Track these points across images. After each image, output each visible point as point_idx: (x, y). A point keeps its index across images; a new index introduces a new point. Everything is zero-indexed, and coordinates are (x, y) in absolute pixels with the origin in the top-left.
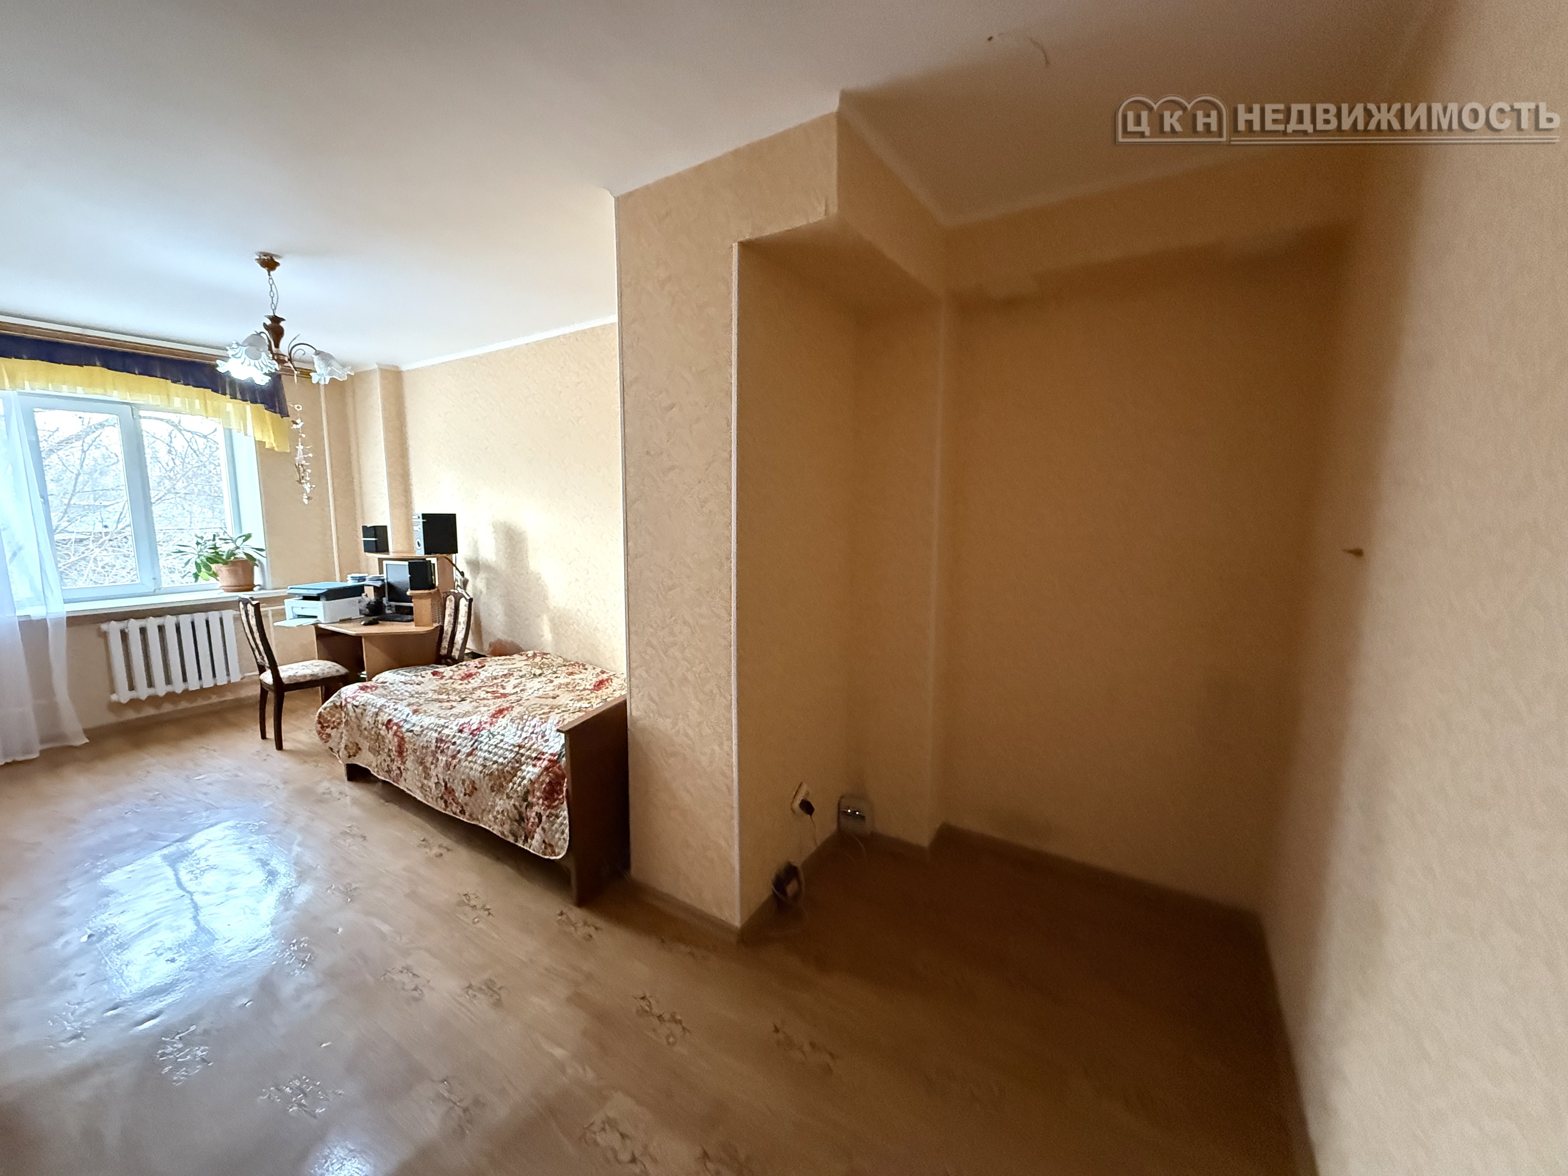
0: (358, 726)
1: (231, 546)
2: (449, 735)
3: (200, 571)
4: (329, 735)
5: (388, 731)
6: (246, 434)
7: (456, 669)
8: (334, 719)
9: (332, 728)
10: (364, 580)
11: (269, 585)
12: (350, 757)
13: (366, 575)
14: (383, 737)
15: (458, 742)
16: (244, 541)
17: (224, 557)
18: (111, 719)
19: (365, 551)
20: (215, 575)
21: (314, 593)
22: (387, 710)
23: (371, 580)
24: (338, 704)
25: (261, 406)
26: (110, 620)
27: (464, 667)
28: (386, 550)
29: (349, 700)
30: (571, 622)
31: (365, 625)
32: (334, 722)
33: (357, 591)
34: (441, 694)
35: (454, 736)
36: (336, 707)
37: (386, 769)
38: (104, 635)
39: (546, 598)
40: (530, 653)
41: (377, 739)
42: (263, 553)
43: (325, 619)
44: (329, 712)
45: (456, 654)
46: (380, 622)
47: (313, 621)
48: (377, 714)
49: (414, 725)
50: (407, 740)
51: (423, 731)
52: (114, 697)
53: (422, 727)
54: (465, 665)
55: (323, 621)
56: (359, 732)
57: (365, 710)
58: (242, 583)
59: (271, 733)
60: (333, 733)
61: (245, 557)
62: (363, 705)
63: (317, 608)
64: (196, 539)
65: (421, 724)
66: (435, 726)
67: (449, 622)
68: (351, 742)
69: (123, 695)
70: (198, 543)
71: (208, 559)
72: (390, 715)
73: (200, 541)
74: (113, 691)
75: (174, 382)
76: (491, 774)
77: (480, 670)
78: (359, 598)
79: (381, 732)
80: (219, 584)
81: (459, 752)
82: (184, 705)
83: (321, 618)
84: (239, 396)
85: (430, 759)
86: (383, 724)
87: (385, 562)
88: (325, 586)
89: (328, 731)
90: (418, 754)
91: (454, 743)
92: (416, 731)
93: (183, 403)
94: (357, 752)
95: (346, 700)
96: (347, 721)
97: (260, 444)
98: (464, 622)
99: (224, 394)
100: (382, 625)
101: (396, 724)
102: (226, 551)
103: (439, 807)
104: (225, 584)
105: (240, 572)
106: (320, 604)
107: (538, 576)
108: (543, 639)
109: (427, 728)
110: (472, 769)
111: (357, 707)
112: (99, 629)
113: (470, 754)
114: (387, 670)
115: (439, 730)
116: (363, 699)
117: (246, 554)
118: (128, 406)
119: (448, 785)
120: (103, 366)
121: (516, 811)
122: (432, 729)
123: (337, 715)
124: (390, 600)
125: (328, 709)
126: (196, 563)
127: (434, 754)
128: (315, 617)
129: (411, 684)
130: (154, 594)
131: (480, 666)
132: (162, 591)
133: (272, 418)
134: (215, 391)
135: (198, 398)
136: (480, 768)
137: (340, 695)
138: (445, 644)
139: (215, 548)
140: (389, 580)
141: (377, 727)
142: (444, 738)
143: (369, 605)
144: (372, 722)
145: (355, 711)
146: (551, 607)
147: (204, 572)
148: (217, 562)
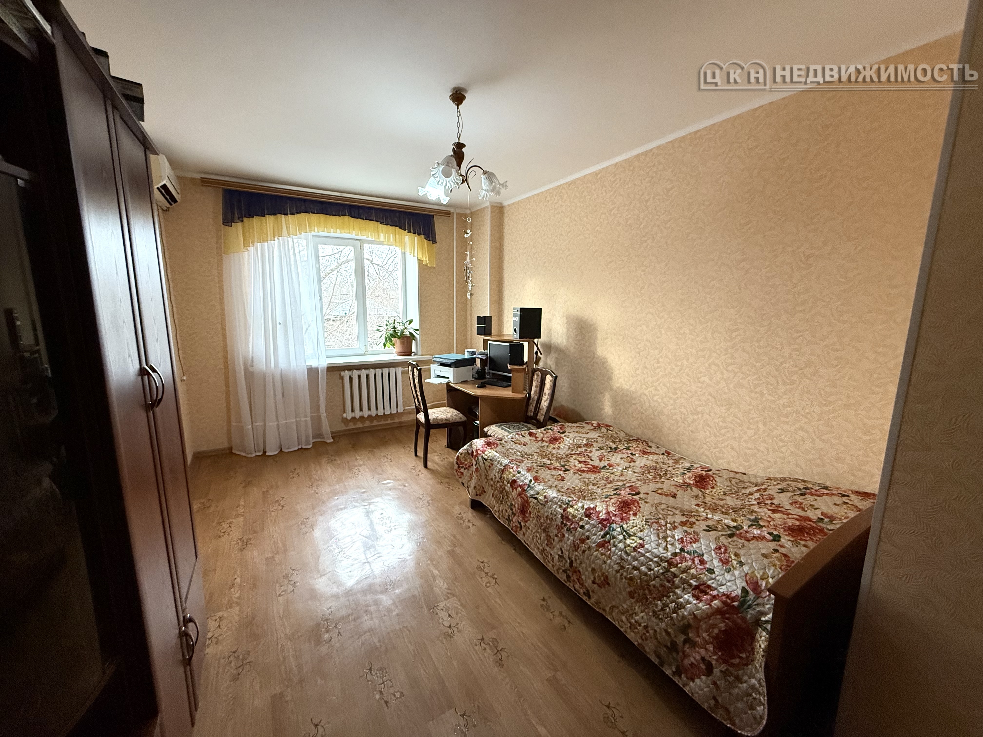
0: (486, 475)
1: (402, 327)
2: (576, 517)
3: (387, 342)
4: (462, 473)
5: (513, 489)
6: (414, 256)
7: (545, 432)
8: (466, 463)
9: (465, 469)
10: (475, 354)
11: (419, 353)
12: (477, 495)
13: (475, 350)
14: (507, 493)
15: (587, 527)
16: (409, 324)
17: (399, 334)
18: (343, 428)
19: (478, 334)
20: (393, 345)
21: (449, 362)
22: (511, 470)
23: (479, 354)
24: (470, 452)
25: (423, 236)
26: (344, 370)
27: (550, 431)
28: (490, 334)
29: (479, 452)
30: (633, 402)
31: (478, 387)
32: (466, 465)
33: (470, 362)
34: (544, 458)
35: (581, 519)
36: (469, 454)
37: (506, 517)
38: (342, 378)
39: (610, 378)
40: (595, 423)
41: (502, 492)
42: (418, 332)
43: (454, 381)
44: (464, 457)
45: (541, 417)
46: (487, 386)
47: (446, 381)
48: (503, 471)
49: (538, 493)
50: (531, 504)
51: (547, 502)
52: (345, 415)
53: (545, 497)
54: (550, 429)
55: (452, 381)
56: (486, 480)
57: (492, 465)
58: (406, 351)
59: (421, 453)
60: (465, 472)
61: (408, 334)
62: (491, 460)
63: (449, 372)
64: (385, 322)
65: (544, 494)
66: (559, 501)
67: (536, 392)
68: (479, 485)
69: (349, 415)
70: (386, 325)
71: (391, 335)
72: (514, 476)
73: (388, 324)
74: (344, 412)
75: (381, 223)
76: (631, 579)
77: (562, 435)
78: (472, 366)
79: (506, 487)
80: (395, 350)
81: (588, 538)
82: (375, 423)
83: (451, 379)
84: (412, 231)
85: (555, 531)
86: (508, 482)
87: (489, 342)
88: (455, 357)
89: (462, 470)
90: (542, 521)
91: (582, 527)
92: (541, 500)
93: (385, 238)
94: (482, 493)
95: (477, 451)
96: (477, 468)
97: (420, 262)
98: (548, 394)
99: (405, 230)
100: (490, 388)
101: (520, 486)
102: (400, 330)
103: (562, 577)
104: (397, 351)
105: (406, 343)
106: (451, 369)
107: (605, 360)
108: (602, 412)
109: (551, 501)
110: (605, 562)
111: (486, 460)
112: (340, 374)
113: (601, 545)
114: (494, 424)
115: (564, 506)
116: (490, 454)
117: (410, 333)
118: (359, 241)
119: (574, 565)
120: (349, 216)
121: (667, 638)
122: (556, 503)
123: (469, 460)
124: (490, 369)
125: (463, 455)
126: (385, 337)
127: (559, 528)
128: (448, 378)
129: (519, 444)
130: (364, 355)
131: (561, 431)
132: (368, 353)
133: (428, 243)
134: (401, 228)
135: (392, 234)
136: (616, 567)
137: (471, 445)
138: (532, 408)
139: (394, 328)
140: (491, 355)
141: (503, 482)
142: (570, 517)
143: (478, 372)
144: (498, 476)
145: (484, 463)
146: (614, 388)
147: (388, 344)
148: (395, 337)
